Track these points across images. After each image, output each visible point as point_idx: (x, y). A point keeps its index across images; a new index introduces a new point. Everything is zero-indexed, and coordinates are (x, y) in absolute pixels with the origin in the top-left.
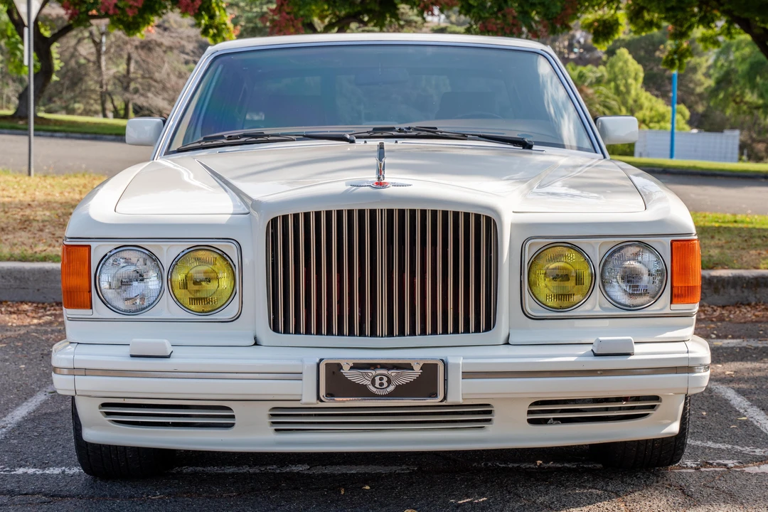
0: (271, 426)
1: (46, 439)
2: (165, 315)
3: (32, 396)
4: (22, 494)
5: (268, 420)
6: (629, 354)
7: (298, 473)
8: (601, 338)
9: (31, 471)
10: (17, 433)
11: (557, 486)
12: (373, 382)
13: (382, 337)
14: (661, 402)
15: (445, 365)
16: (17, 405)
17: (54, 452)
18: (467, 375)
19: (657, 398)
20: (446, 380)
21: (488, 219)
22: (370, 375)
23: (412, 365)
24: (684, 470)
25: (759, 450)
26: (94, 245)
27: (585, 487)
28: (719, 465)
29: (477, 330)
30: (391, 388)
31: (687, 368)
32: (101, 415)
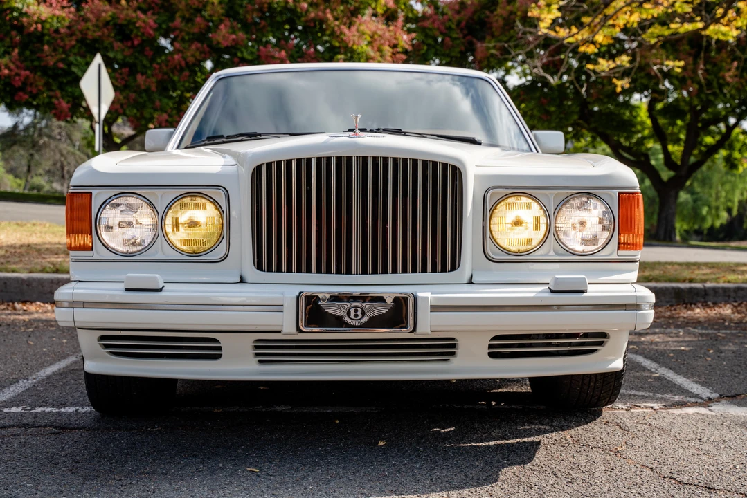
0: (255, 357)
1: (68, 387)
2: (159, 256)
3: (65, 358)
4: (36, 427)
5: (252, 352)
6: (582, 292)
7: (281, 411)
8: (557, 276)
9: (48, 410)
10: (44, 383)
11: (508, 422)
12: (349, 314)
13: (357, 274)
14: (609, 338)
15: (416, 299)
16: (51, 364)
17: (72, 397)
18: (434, 308)
19: (605, 335)
20: (415, 313)
21: (454, 168)
22: (346, 306)
23: (385, 298)
24: (616, 411)
25: (677, 397)
26: (94, 192)
27: (533, 423)
28: (647, 407)
29: (444, 270)
30: (365, 319)
31: (634, 306)
32: (99, 347)
